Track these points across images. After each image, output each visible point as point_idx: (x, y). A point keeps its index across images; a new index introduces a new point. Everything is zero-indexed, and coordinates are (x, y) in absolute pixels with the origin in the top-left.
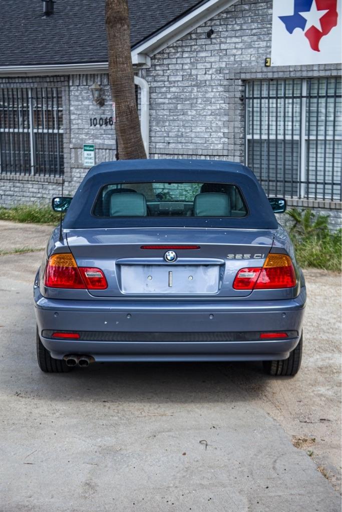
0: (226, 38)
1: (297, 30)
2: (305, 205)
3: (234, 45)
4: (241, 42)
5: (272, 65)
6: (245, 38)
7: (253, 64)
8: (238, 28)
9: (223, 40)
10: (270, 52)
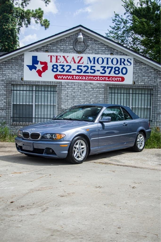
0: (5, 70)
1: (33, 70)
3: (8, 72)
4: (11, 72)
5: (24, 80)
6: (13, 71)
7: (17, 79)
8: (10, 67)
9: (4, 70)
10: (23, 76)
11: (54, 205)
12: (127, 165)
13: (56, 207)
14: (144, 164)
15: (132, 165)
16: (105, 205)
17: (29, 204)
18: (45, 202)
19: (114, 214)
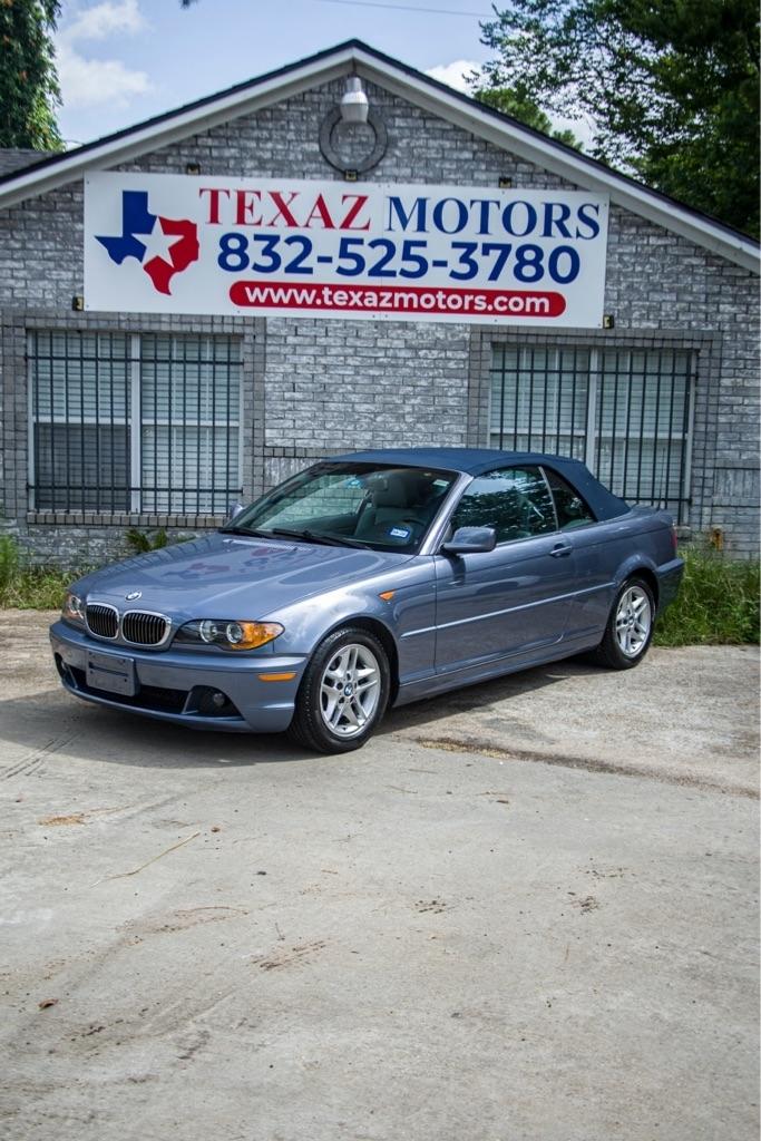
1: (130, 260)
2: (153, 523)
3: (9, 272)
4: (24, 269)
5: (85, 309)
6: (33, 263)
7: (50, 304)
8: (17, 245)
10: (82, 288)
11: (232, 1021)
12: (567, 754)
13: (242, 1034)
14: (644, 744)
15: (590, 753)
16: (455, 1015)
17: (121, 1016)
18: (192, 1004)
19: (494, 1072)
